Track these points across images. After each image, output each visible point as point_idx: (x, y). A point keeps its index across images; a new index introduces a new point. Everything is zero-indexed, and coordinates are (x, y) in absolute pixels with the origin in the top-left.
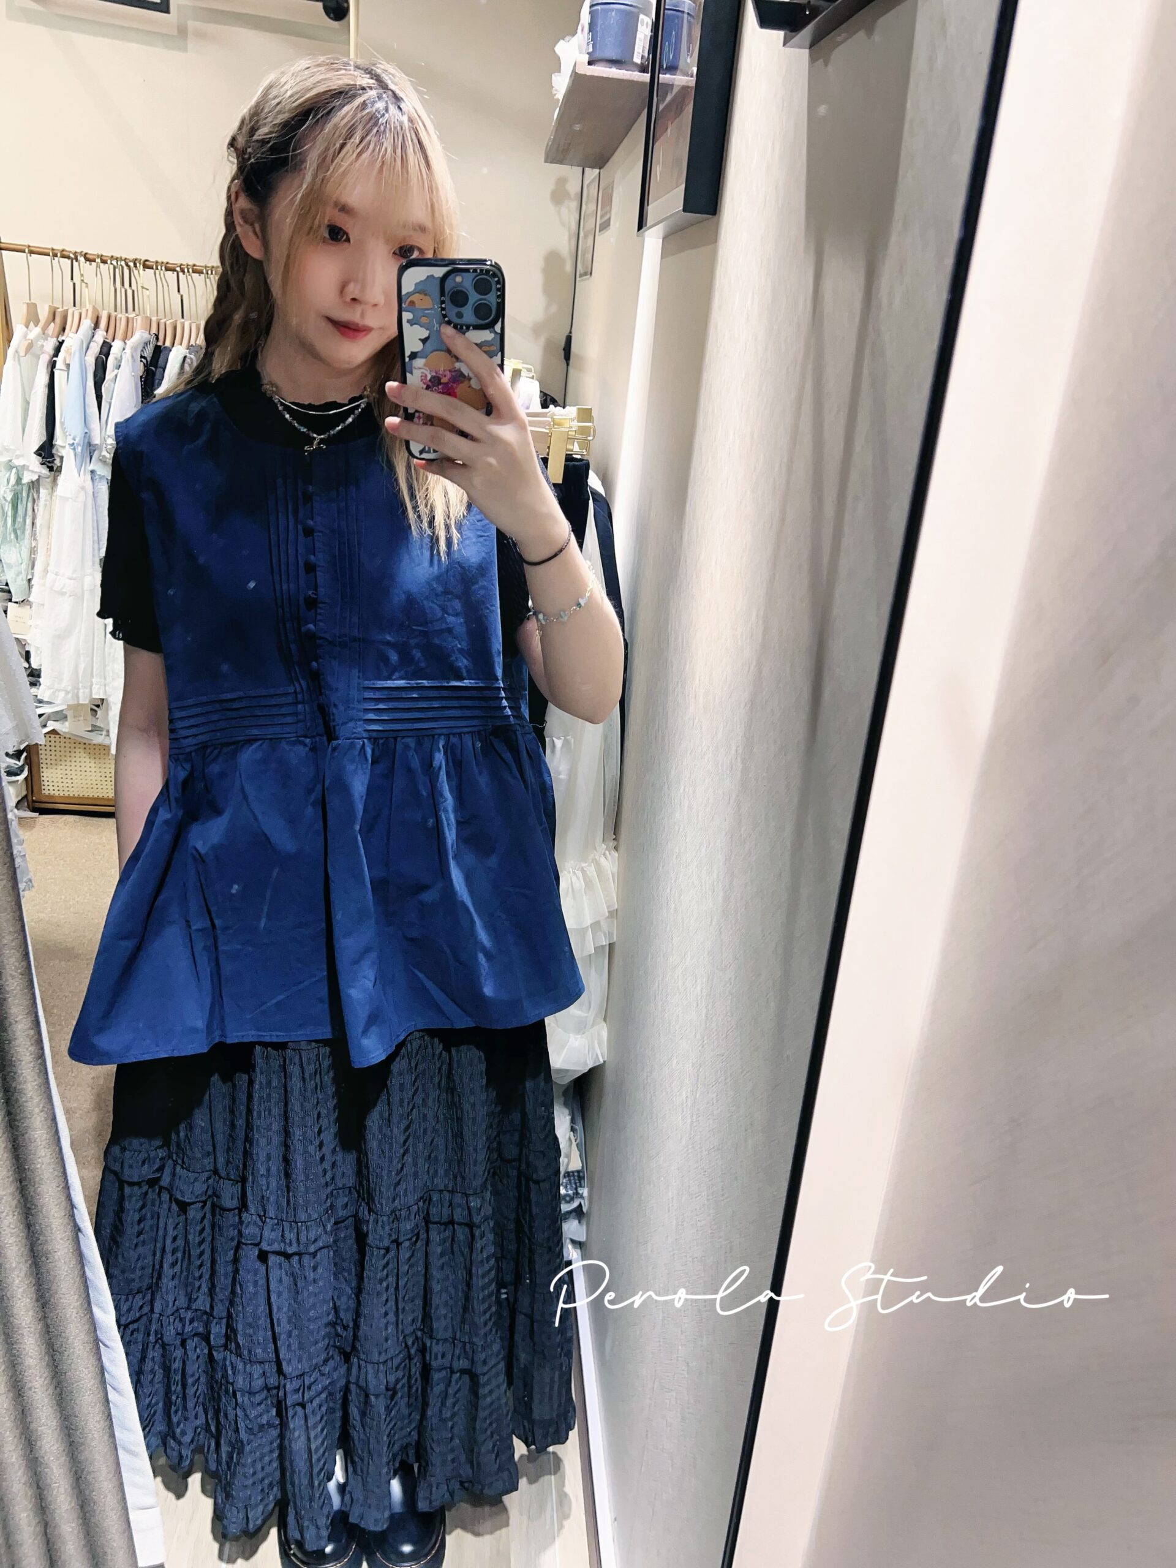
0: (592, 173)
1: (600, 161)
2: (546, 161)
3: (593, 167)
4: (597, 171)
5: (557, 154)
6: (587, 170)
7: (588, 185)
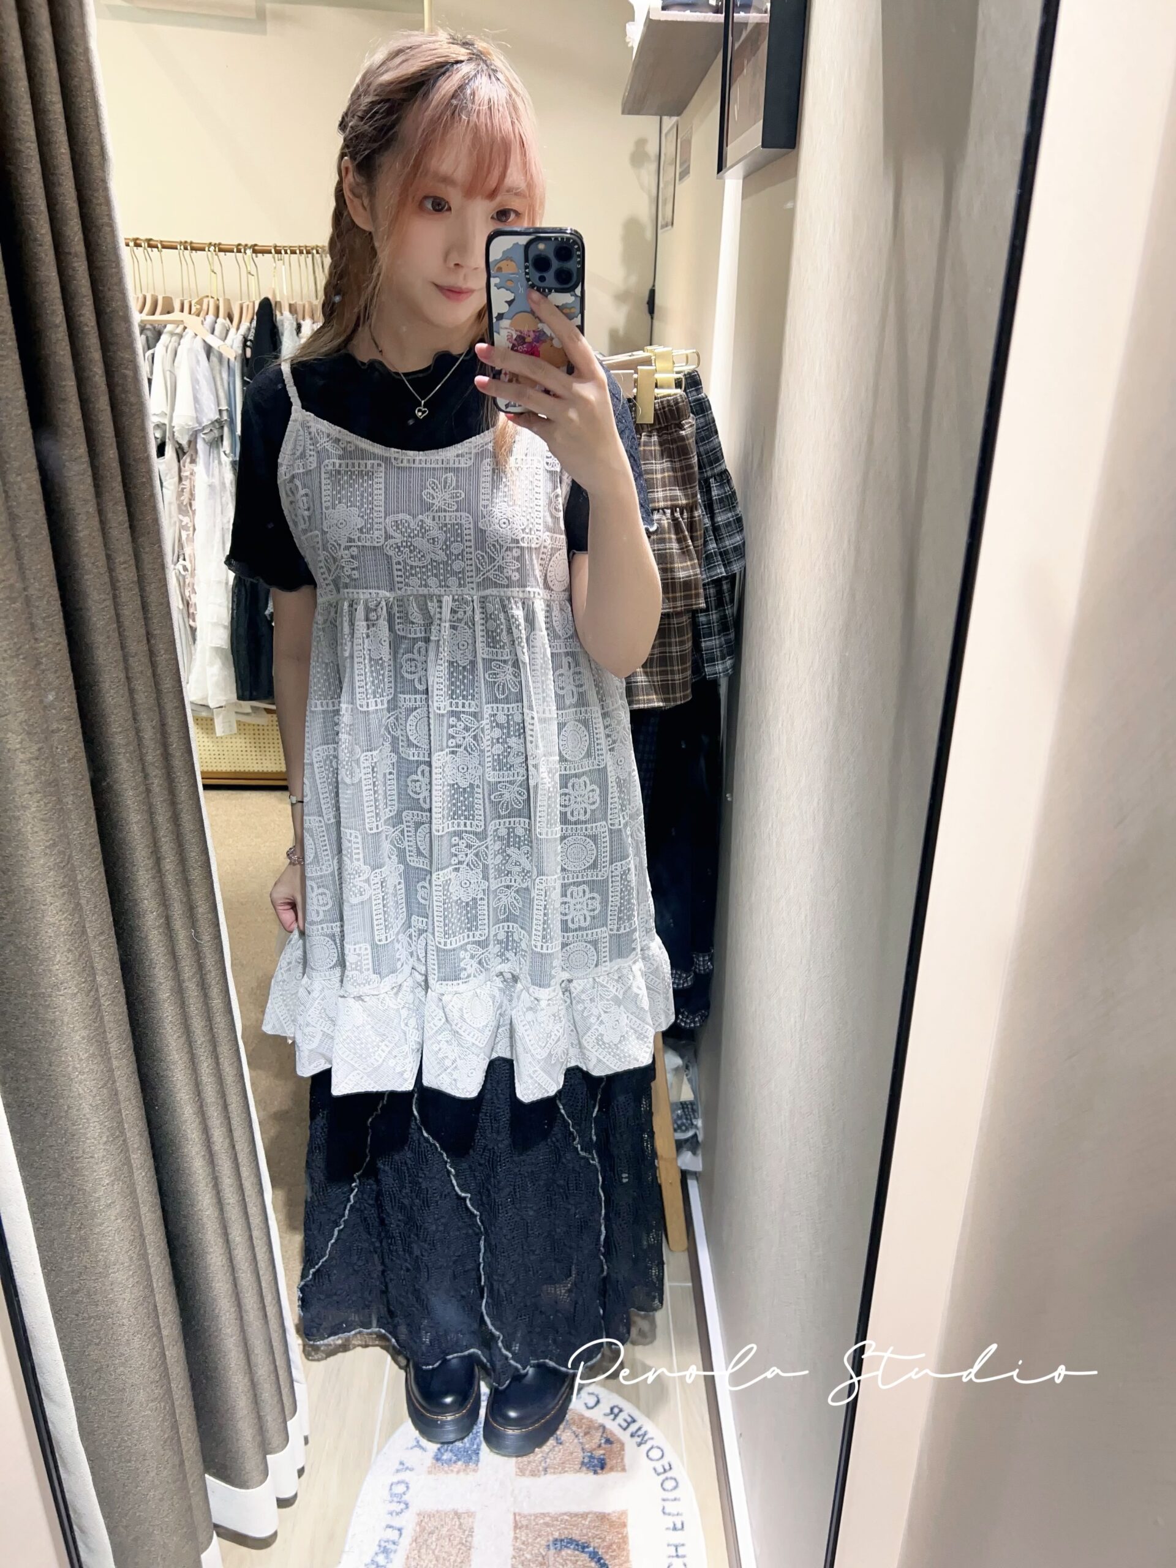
0: (669, 122)
1: (677, 107)
2: (623, 113)
3: (671, 115)
4: (675, 119)
5: (634, 105)
6: (665, 118)
7: (666, 135)
